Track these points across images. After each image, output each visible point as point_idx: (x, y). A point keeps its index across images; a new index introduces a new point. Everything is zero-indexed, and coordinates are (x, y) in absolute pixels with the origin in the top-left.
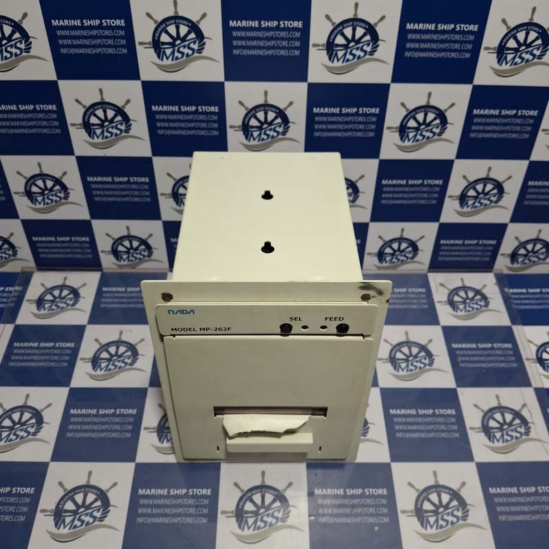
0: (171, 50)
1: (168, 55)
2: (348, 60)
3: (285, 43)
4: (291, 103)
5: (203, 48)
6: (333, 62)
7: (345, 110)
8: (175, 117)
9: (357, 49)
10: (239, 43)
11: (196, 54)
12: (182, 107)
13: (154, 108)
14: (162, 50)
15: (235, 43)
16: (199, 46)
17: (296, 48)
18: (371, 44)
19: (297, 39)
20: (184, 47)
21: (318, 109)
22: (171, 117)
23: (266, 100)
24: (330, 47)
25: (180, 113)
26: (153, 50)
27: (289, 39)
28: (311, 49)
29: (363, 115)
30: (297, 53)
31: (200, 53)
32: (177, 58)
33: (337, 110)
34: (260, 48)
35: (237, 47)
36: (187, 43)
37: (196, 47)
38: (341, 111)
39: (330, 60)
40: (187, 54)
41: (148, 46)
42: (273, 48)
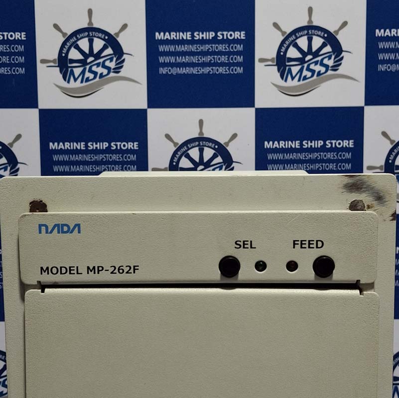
0: (81, 69)
1: (76, 75)
2: (305, 78)
3: (224, 59)
4: (235, 136)
5: (122, 67)
6: (286, 81)
7: (306, 144)
8: (80, 158)
9: (316, 63)
10: (167, 59)
11: (112, 75)
12: (89, 144)
13: (53, 146)
14: (70, 69)
15: (161, 60)
16: (116, 65)
17: (238, 64)
18: (333, 57)
19: (238, 53)
20: (98, 65)
21: (271, 143)
22: (74, 158)
23: (201, 133)
24: (281, 62)
25: (86, 151)
26: (58, 69)
27: (228, 54)
28: (257, 64)
29: (331, 150)
30: (240, 70)
31: (118, 72)
32: (88, 80)
33: (296, 144)
34: (193, 65)
35: (165, 65)
36: (101, 60)
37: (112, 65)
38: (301, 145)
39: (282, 78)
40: (101, 74)
41: (52, 64)
42: (209, 64)
